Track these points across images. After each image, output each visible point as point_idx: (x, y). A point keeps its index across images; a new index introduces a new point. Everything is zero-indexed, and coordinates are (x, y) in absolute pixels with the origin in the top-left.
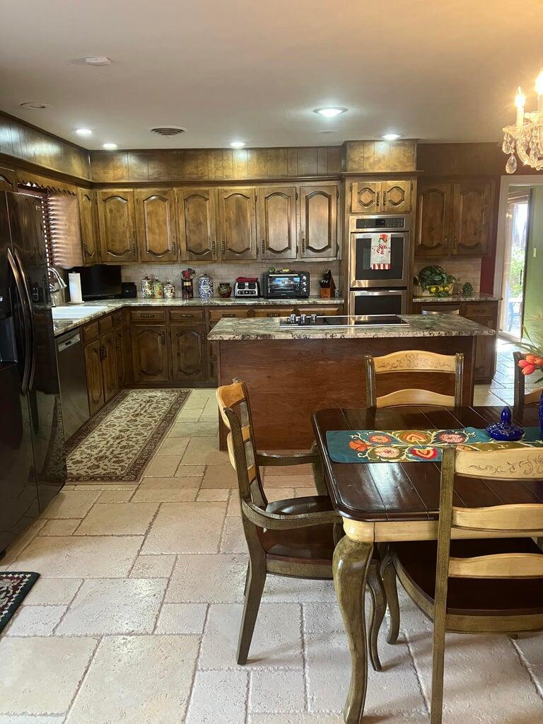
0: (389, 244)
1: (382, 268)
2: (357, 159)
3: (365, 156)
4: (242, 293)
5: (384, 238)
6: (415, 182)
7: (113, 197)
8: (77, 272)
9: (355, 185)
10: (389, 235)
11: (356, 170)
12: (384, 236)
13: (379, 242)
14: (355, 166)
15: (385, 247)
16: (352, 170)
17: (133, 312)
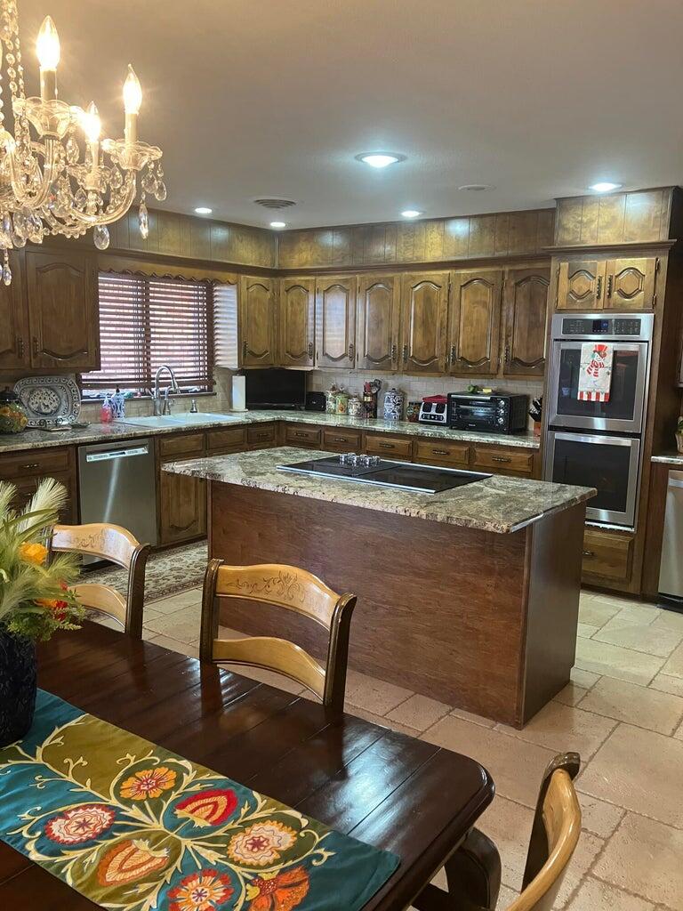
0: (608, 361)
1: (593, 399)
2: (571, 225)
3: (585, 220)
4: (426, 418)
5: (600, 351)
6: (664, 260)
7: (296, 286)
8: (242, 375)
9: (564, 265)
10: (611, 347)
11: (569, 243)
12: (601, 348)
13: (593, 356)
14: (568, 237)
15: (602, 365)
16: (563, 243)
17: (289, 428)
